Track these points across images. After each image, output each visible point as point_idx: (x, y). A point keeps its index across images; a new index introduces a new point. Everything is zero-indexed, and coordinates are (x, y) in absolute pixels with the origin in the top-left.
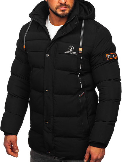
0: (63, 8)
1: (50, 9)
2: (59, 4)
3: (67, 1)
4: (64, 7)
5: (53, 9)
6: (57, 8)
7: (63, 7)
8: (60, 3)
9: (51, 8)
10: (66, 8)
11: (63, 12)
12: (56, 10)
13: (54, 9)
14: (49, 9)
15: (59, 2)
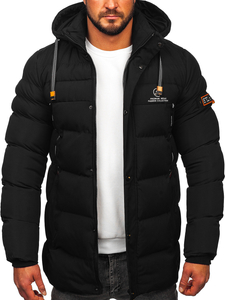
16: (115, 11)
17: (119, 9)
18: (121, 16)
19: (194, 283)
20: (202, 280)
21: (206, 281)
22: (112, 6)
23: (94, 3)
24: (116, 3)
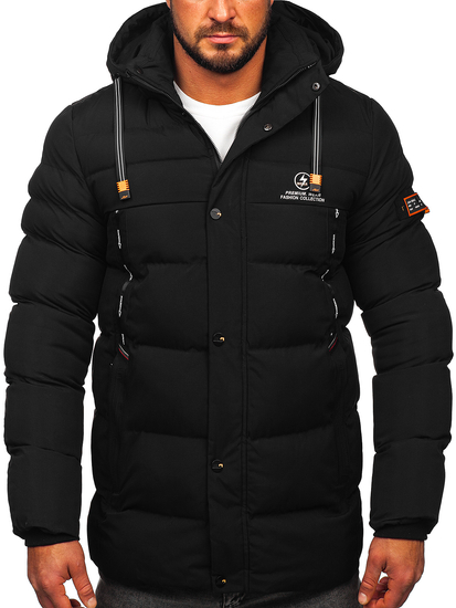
0: (222, 37)
1: (179, 37)
2: (208, 23)
3: (237, 14)
4: (225, 34)
5: (186, 39)
6: (202, 34)
7: (220, 34)
8: (213, 19)
9: (183, 35)
10: (233, 39)
11: (221, 53)
12: (198, 41)
13: (190, 37)
14: (175, 38)
15: (207, 14)
16: (228, 25)
17: (237, 22)
18: (243, 35)
19: (392, 584)
20: (408, 576)
21: (415, 579)
22: (222, 14)
23: (187, 7)
24: (231, 8)
